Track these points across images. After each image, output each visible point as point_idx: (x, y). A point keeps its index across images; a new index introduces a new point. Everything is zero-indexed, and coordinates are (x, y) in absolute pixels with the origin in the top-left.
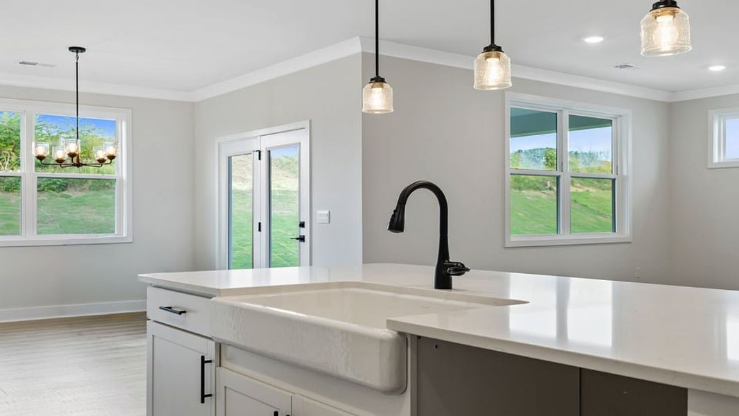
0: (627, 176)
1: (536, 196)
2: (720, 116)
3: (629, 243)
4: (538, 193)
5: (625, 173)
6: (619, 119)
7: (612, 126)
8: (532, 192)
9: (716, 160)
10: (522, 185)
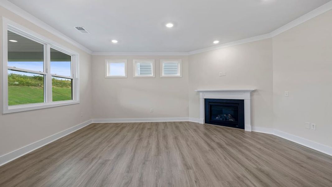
0: (78, 78)
1: (35, 88)
2: (108, 62)
3: (79, 104)
4: (36, 87)
5: (77, 77)
6: (74, 56)
7: (71, 61)
8: (33, 87)
9: (107, 76)
10: (29, 85)
